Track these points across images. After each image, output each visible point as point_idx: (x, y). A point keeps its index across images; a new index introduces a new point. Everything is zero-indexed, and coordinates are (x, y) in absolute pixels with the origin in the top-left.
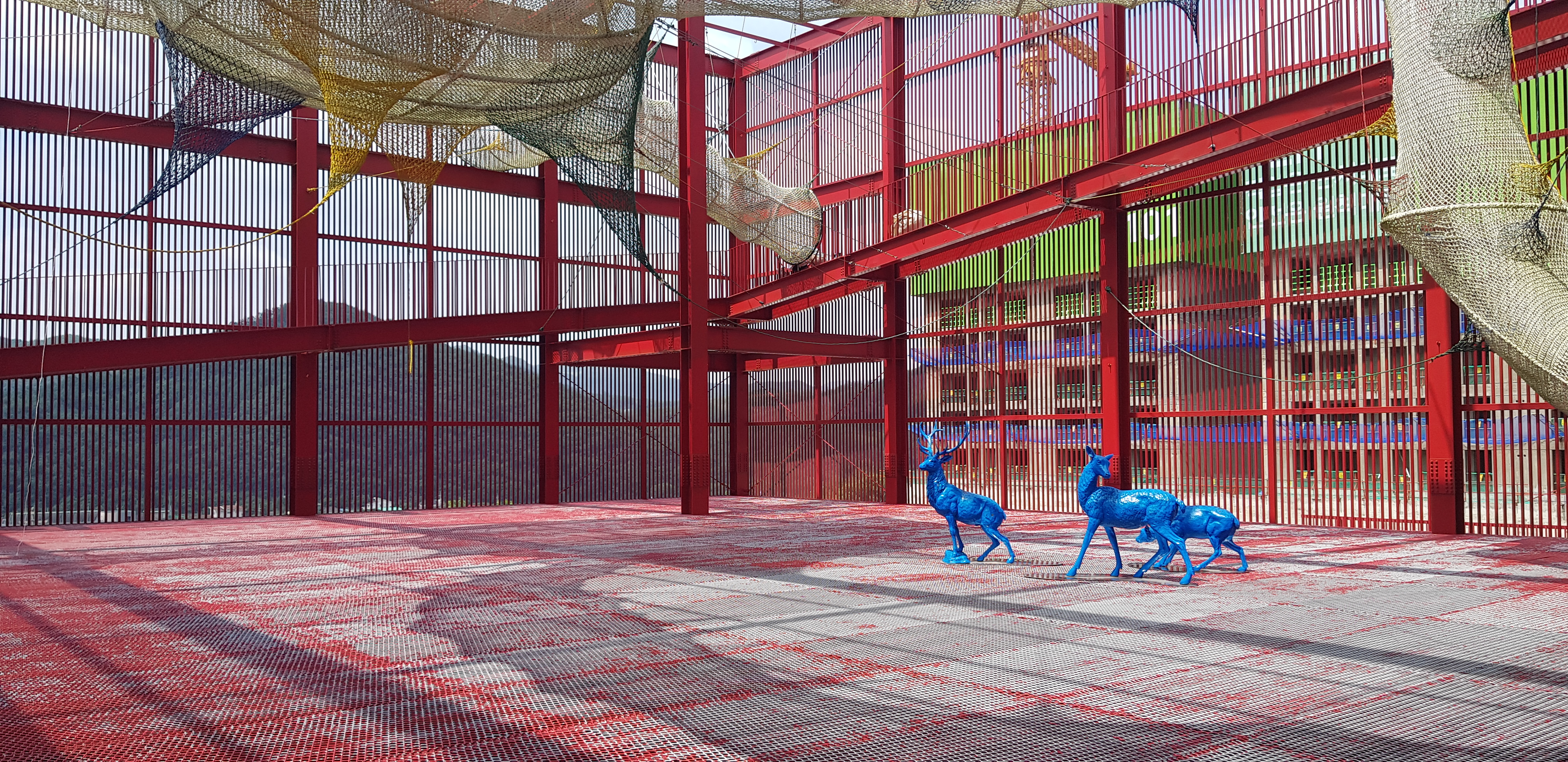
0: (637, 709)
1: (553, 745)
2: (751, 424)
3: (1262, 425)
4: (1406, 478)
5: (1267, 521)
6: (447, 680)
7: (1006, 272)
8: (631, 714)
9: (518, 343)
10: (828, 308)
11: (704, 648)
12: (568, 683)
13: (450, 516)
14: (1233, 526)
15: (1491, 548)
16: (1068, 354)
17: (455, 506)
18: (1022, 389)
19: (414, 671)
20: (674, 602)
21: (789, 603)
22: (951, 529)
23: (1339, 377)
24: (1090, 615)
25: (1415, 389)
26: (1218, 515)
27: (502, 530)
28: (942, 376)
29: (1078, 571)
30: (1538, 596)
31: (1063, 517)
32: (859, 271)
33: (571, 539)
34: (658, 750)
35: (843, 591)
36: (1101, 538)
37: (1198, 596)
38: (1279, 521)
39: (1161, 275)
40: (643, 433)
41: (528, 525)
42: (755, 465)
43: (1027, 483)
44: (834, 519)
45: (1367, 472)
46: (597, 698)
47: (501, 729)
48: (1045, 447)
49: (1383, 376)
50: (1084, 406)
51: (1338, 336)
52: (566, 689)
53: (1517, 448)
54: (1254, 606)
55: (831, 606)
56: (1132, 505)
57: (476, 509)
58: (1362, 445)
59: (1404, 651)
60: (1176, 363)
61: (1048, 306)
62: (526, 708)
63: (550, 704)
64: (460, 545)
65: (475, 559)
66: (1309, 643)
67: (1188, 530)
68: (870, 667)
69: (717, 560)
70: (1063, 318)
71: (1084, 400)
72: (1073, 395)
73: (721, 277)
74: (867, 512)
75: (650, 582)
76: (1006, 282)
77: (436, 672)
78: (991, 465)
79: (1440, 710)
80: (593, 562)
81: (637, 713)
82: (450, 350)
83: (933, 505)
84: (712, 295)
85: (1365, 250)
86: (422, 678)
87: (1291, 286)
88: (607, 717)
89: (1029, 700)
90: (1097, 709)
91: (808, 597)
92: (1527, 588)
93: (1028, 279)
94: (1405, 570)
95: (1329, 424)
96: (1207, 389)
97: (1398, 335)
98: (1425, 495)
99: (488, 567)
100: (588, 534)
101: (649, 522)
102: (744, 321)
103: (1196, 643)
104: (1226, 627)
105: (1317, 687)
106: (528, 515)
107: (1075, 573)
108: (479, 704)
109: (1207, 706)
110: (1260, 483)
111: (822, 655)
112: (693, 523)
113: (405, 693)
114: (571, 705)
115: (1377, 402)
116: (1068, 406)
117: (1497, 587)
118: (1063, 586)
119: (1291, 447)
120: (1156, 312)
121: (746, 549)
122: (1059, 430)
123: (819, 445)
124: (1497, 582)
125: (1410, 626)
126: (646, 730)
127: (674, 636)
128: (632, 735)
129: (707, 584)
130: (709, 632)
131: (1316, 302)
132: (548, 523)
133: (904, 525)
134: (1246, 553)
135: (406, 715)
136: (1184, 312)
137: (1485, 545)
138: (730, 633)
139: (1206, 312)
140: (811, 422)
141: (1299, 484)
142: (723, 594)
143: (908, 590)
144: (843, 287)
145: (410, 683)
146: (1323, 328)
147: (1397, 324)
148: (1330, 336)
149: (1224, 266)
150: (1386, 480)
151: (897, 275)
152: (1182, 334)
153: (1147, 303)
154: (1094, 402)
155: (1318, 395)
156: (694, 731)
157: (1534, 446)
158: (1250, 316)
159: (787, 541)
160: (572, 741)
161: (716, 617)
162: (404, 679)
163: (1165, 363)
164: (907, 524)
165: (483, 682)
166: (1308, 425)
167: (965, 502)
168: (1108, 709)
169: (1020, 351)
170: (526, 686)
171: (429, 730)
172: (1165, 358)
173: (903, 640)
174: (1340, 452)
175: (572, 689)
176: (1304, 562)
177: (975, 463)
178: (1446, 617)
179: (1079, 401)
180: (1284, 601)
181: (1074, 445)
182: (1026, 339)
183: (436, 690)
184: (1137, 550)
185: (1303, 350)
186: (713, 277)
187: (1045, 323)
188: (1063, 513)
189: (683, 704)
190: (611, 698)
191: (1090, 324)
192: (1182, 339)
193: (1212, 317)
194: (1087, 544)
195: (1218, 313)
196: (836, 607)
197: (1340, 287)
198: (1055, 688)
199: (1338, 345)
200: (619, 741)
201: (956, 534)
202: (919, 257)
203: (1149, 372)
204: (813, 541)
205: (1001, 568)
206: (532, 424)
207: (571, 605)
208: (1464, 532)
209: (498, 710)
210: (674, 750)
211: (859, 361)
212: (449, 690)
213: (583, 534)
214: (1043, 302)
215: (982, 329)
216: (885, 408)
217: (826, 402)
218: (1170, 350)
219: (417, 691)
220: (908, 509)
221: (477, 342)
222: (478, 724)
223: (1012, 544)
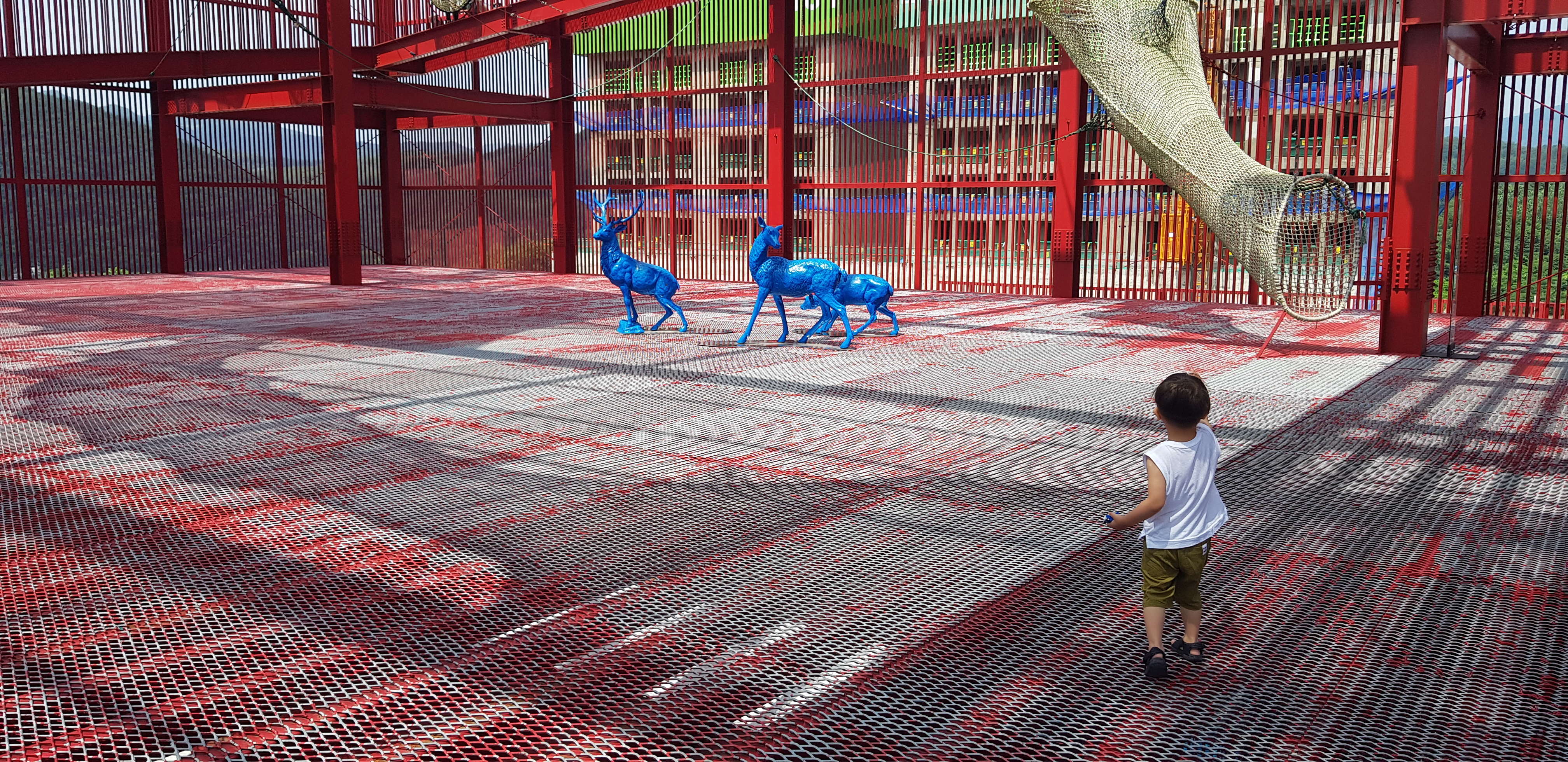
0: (300, 496)
1: (206, 539)
2: (405, 188)
3: (906, 198)
4: (1026, 247)
5: (913, 287)
6: (71, 473)
7: (675, 35)
8: (294, 501)
9: (124, 89)
10: (487, 63)
11: (370, 428)
12: (217, 471)
13: (53, 287)
14: (888, 294)
15: (1102, 310)
16: (731, 124)
17: (58, 276)
18: (687, 157)
19: (29, 463)
20: (331, 380)
21: (461, 378)
22: (626, 299)
23: (974, 152)
24: (762, 381)
25: (1039, 164)
26: (875, 283)
27: (119, 303)
28: (607, 142)
29: (748, 339)
30: (1142, 353)
31: (729, 286)
32: (521, 24)
33: (203, 312)
34: (328, 537)
35: (518, 364)
36: (769, 306)
37: (855, 359)
38: (923, 288)
39: (820, 47)
40: (281, 196)
41: (150, 298)
42: (410, 232)
43: (691, 252)
44: (501, 289)
45: (994, 242)
46: (253, 485)
47: (142, 524)
48: (708, 216)
49: (1013, 154)
50: (746, 176)
51: (976, 113)
52: (216, 478)
53: (1120, 219)
54: (906, 367)
55: (507, 379)
56: (798, 274)
57: (85, 280)
58: (991, 216)
59: (1036, 405)
60: (832, 135)
61: (712, 73)
62: (170, 499)
63: (198, 494)
64: (69, 321)
65: (90, 336)
66: (955, 399)
67: (848, 298)
68: (551, 440)
69: (376, 334)
70: (727, 86)
71: (746, 170)
72: (736, 165)
73: (365, 23)
74: (536, 282)
75: (301, 358)
76: (675, 45)
77: (56, 464)
78: (657, 233)
79: (1069, 457)
80: (233, 338)
81: (301, 499)
82: (39, 97)
83: (606, 275)
84: (355, 43)
85: (1004, 30)
86: (39, 471)
87: (938, 63)
88: (266, 506)
89: (711, 465)
90: (774, 469)
91: (480, 371)
92: (1133, 346)
93: (693, 44)
94: (1032, 331)
95: (964, 196)
96: (859, 162)
97: (1027, 113)
98: (1048, 262)
99: (107, 345)
100: (223, 307)
101: (294, 294)
102: (392, 74)
103: (858, 404)
104: (883, 387)
105: (966, 439)
106: (149, 286)
107: (745, 340)
108: (113, 498)
109: (870, 462)
110: (902, 251)
111: (500, 430)
112: (346, 295)
113: (21, 488)
114: (223, 494)
115: (1006, 176)
116: (731, 176)
117: (1108, 345)
118: (733, 353)
119: (930, 218)
120: (815, 84)
121: (408, 322)
122: (722, 199)
123: (481, 212)
124: (1108, 340)
125: (1039, 382)
126: (312, 517)
127: (335, 416)
128: (297, 523)
129: (368, 360)
130: (375, 410)
131: (958, 79)
132: (174, 295)
133: (575, 295)
134: (898, 317)
135: (24, 514)
136: (841, 85)
137: (1096, 307)
138: (398, 411)
139: (860, 85)
140: (473, 188)
141: (936, 252)
142: (385, 370)
143: (585, 362)
144: (503, 42)
145: (26, 478)
146: (964, 105)
147: (1028, 103)
148: (970, 113)
149: (878, 40)
150: (1009, 249)
151: (562, 31)
152: (838, 106)
153: (807, 74)
154: (755, 172)
155: (956, 169)
156: (366, 515)
157: (1134, 217)
158: (899, 91)
159: (453, 313)
160: (229, 533)
161: (382, 395)
162: (18, 473)
163: (821, 135)
164: (578, 294)
165: (115, 474)
166: (946, 197)
167: (639, 273)
168: (784, 469)
169: (685, 118)
170: (168, 476)
171: (54, 529)
172: (821, 131)
173: (584, 412)
174: (972, 223)
175: (222, 477)
176: (947, 325)
177: (641, 232)
178: (1068, 373)
179: (741, 171)
180: (933, 361)
181: (736, 214)
182: (690, 106)
183: (58, 484)
184: (800, 316)
185: (945, 126)
186: (355, 22)
187: (710, 91)
188: (729, 281)
189: (351, 487)
190: (268, 484)
191: (753, 93)
192: (838, 111)
193: (865, 91)
194: (757, 312)
195: (871, 87)
196: (512, 380)
197: (980, 66)
198: (735, 452)
199: (975, 121)
200: (283, 530)
201: (630, 304)
202: (586, 13)
203: (807, 144)
204: (481, 312)
205: (674, 336)
206: (146, 184)
207: (212, 386)
208: (1078, 296)
209: (136, 504)
210: (346, 537)
211: (524, 123)
212: (74, 483)
213: (217, 307)
214: (707, 69)
215: (647, 95)
216: (552, 175)
217: (489, 167)
218: (828, 121)
219: (36, 487)
220: (578, 279)
221: (72, 87)
222: (114, 520)
223: (684, 312)
